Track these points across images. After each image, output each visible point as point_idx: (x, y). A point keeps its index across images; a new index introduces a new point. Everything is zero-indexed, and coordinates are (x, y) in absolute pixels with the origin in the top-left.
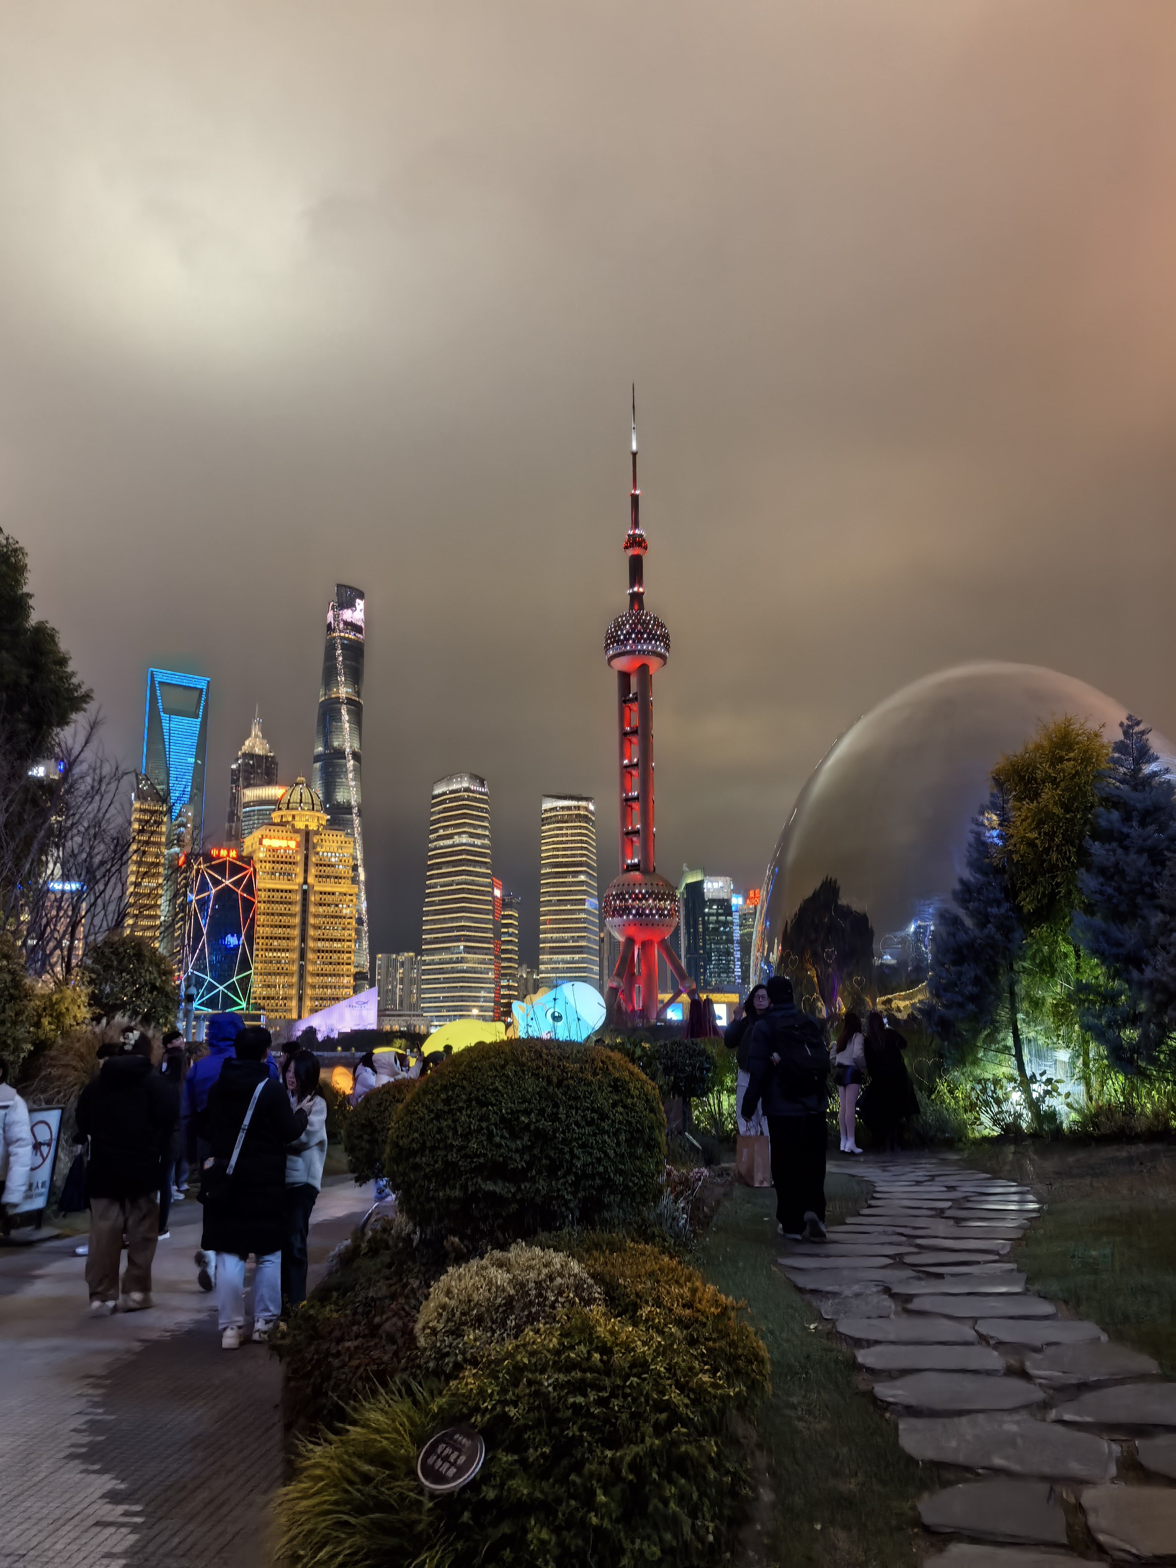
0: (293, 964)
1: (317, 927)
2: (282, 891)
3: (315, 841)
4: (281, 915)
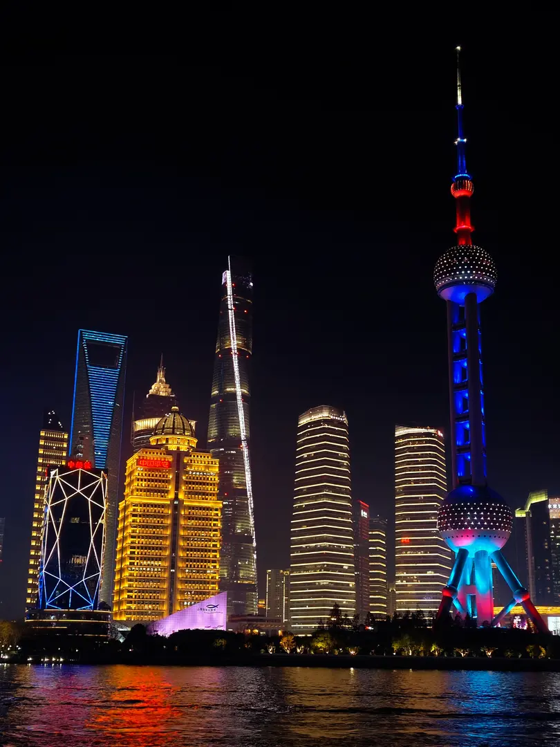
0: (165, 571)
1: (186, 539)
2: (152, 506)
3: (185, 461)
4: (154, 527)
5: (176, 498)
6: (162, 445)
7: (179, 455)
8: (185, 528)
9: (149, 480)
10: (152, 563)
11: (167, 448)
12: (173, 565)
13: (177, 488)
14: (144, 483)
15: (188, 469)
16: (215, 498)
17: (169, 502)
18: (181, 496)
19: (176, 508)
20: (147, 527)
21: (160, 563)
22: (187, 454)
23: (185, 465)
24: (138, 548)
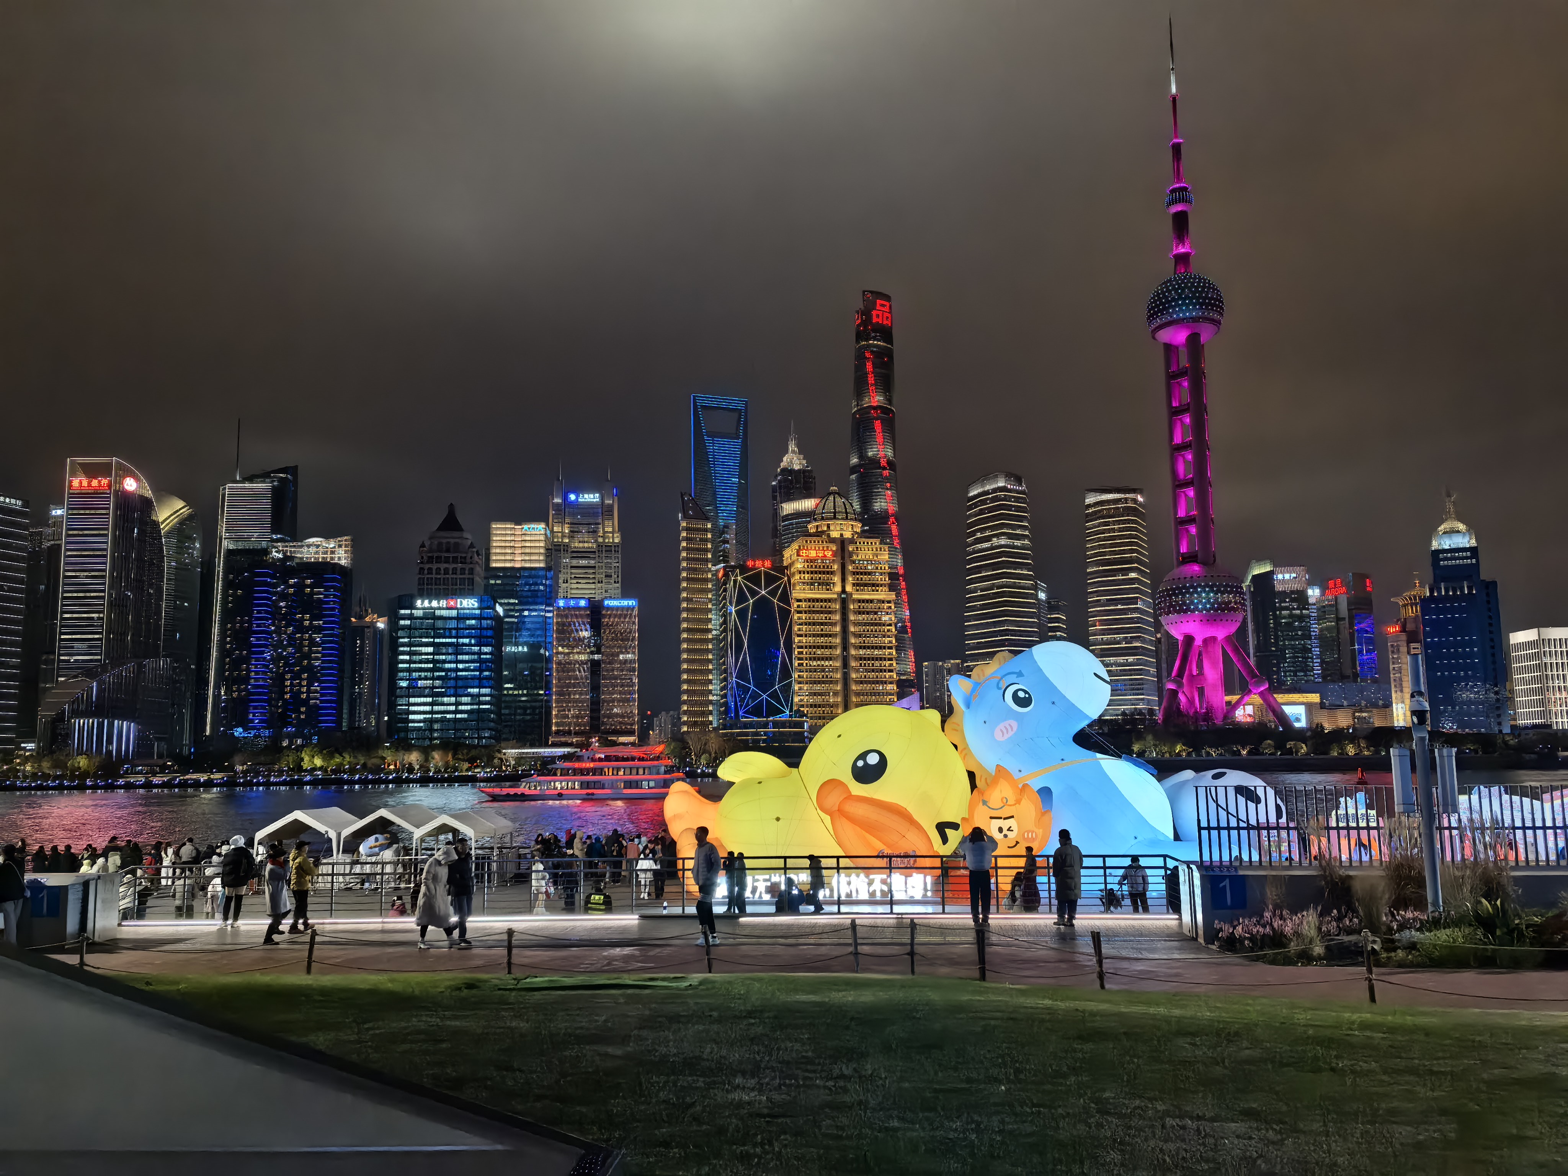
0: (837, 672)
1: (858, 635)
2: (822, 601)
3: (851, 549)
4: (822, 624)
5: (844, 591)
6: (823, 532)
7: (842, 543)
8: (856, 624)
9: (812, 573)
10: (823, 663)
11: (829, 536)
12: (845, 664)
13: (843, 580)
14: (807, 576)
15: (855, 557)
16: (886, 589)
17: (835, 596)
18: (849, 588)
19: (844, 603)
20: (814, 624)
21: (831, 663)
22: (852, 541)
23: (851, 554)
24: (806, 647)
